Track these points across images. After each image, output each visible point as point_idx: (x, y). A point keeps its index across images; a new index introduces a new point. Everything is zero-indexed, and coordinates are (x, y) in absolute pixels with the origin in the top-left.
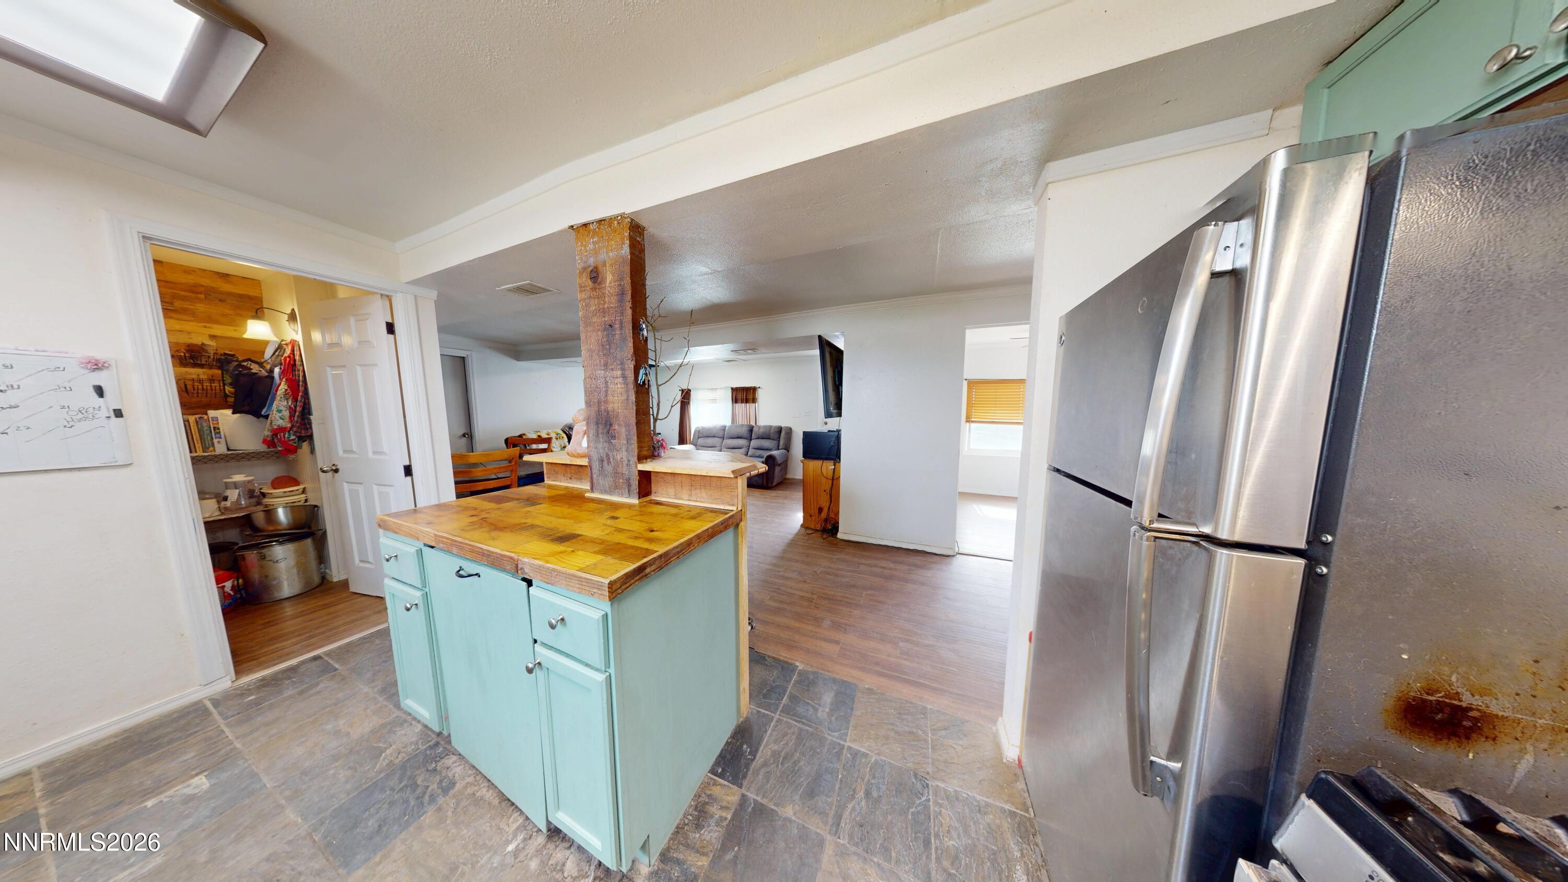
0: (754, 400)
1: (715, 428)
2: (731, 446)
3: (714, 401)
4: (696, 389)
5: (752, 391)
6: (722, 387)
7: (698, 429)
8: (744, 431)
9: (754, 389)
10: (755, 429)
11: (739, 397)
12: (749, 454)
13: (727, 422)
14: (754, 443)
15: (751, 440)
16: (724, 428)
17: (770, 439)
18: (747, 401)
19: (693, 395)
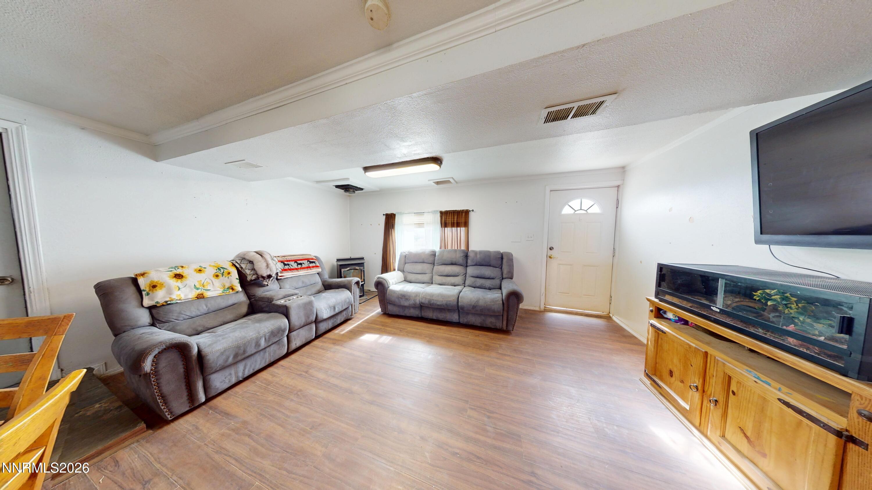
0: (466, 224)
1: (423, 253)
2: (445, 274)
3: (420, 225)
4: (401, 213)
5: (464, 214)
6: (430, 211)
7: (404, 254)
8: (459, 257)
9: (466, 213)
10: (471, 255)
11: (449, 220)
12: (467, 283)
13: (436, 247)
14: (471, 270)
15: (467, 266)
16: (434, 254)
17: (490, 266)
18: (458, 225)
19: (398, 220)
